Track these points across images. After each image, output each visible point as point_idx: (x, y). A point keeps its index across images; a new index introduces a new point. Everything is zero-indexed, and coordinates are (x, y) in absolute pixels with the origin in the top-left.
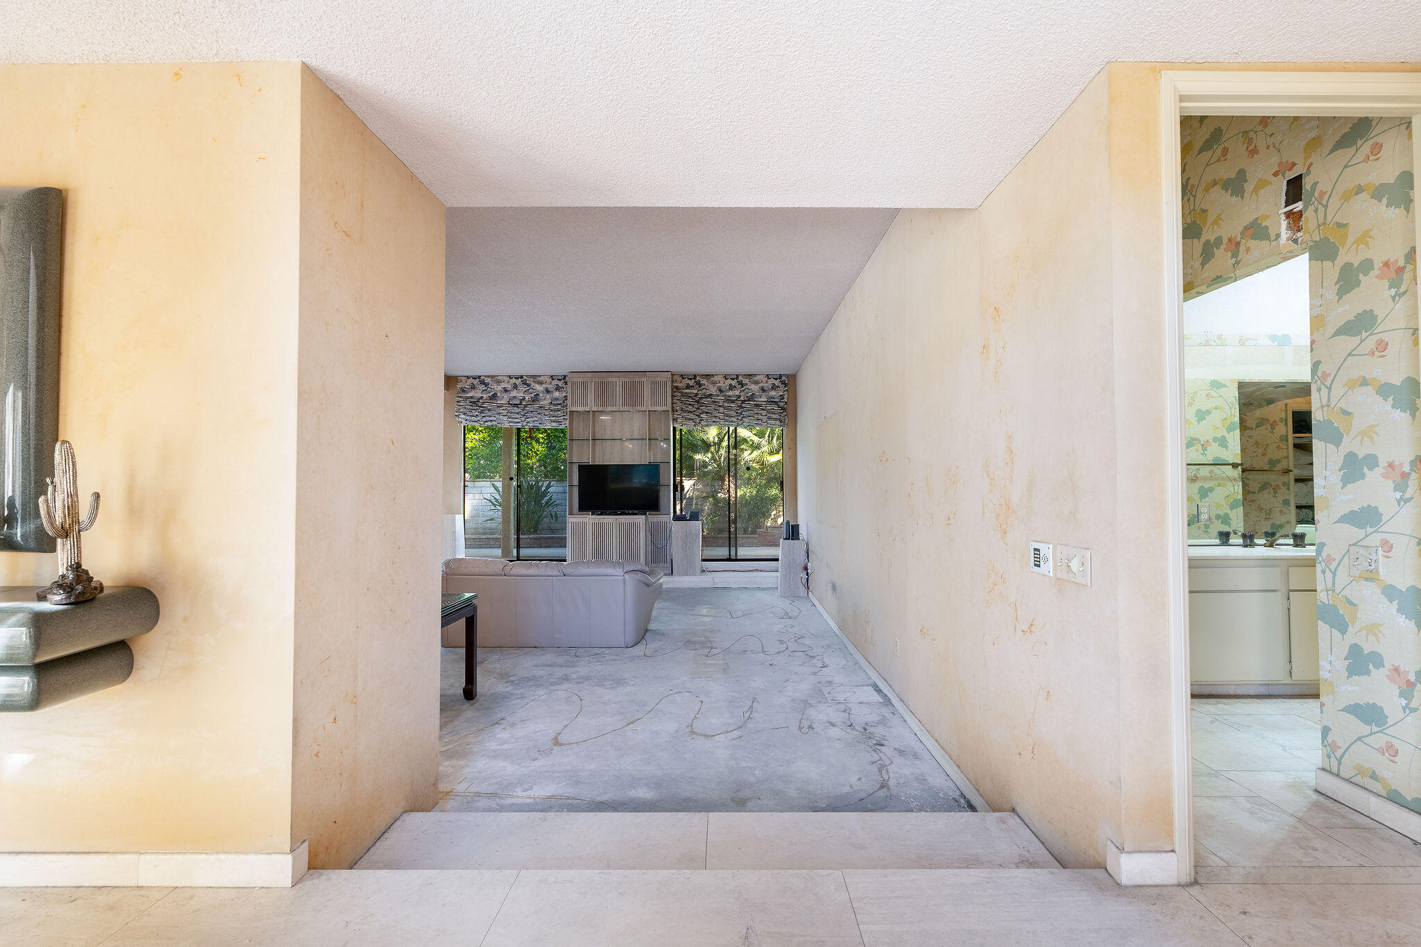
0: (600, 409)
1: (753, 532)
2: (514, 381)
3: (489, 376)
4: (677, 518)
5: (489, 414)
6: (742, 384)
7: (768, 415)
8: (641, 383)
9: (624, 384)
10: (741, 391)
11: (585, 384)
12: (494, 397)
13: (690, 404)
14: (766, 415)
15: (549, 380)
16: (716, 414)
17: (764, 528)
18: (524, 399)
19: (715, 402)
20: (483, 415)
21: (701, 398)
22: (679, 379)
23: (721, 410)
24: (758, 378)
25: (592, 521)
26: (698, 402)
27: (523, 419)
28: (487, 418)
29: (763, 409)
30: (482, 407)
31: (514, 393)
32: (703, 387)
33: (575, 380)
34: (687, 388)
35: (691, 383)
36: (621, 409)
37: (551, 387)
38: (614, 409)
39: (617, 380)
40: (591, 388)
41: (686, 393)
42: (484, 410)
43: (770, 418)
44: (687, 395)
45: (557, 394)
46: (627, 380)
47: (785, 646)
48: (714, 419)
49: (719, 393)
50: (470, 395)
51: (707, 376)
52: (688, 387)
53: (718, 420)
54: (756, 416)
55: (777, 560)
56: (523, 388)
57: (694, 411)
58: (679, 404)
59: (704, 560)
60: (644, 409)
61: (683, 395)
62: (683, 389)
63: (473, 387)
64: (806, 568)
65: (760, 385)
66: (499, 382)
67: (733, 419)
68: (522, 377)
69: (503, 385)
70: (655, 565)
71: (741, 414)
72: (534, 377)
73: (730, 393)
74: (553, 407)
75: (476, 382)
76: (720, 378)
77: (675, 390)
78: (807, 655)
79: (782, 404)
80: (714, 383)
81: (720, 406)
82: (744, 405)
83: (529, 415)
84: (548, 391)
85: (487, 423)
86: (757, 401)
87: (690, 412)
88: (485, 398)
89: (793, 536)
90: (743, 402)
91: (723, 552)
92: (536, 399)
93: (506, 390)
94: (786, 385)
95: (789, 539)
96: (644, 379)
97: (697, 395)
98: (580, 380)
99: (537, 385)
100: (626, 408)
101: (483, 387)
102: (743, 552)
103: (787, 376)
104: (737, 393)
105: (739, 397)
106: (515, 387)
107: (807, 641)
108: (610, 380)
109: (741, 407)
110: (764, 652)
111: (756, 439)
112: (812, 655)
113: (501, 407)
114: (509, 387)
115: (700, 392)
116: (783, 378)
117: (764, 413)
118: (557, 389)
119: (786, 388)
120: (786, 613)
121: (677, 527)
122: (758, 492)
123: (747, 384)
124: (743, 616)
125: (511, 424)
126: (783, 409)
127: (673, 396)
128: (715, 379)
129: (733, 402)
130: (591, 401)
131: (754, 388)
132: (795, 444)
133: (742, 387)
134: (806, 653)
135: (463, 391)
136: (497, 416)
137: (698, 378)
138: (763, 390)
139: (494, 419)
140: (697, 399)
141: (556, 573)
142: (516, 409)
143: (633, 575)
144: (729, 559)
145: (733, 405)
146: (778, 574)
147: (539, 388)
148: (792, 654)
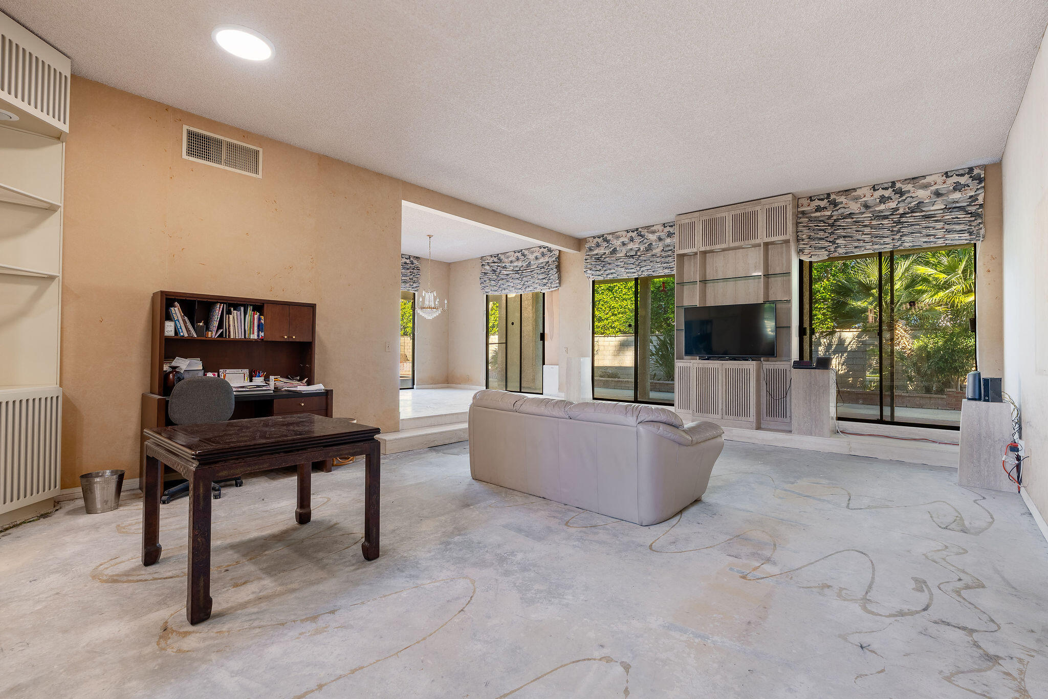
0: (708, 248)
1: (940, 391)
2: (631, 234)
3: (610, 234)
4: (800, 364)
5: (610, 267)
6: (901, 193)
7: (947, 227)
8: (755, 213)
9: (735, 218)
10: (899, 202)
11: (692, 225)
12: (614, 251)
13: (821, 230)
14: (943, 228)
15: (661, 228)
16: (859, 237)
17: (957, 388)
18: (639, 250)
19: (856, 222)
20: (605, 268)
21: (835, 221)
22: (805, 202)
23: (867, 230)
24: (929, 179)
25: (696, 365)
26: (832, 225)
27: (638, 269)
28: (608, 271)
29: (937, 221)
30: (604, 262)
31: (631, 246)
32: (840, 206)
33: (683, 222)
34: (817, 211)
35: (823, 204)
36: (732, 245)
37: (663, 235)
38: (724, 246)
39: (726, 214)
40: (699, 228)
41: (815, 217)
42: (605, 264)
43: (949, 231)
44: (817, 220)
45: (668, 241)
46: (738, 212)
47: (923, 598)
48: (856, 244)
49: (863, 210)
50: (595, 252)
51: (846, 192)
52: (819, 209)
53: (862, 244)
54: (925, 232)
55: (957, 428)
56: (638, 240)
57: (827, 237)
58: (805, 231)
59: (839, 419)
60: (757, 241)
61: (811, 220)
62: (812, 213)
63: (598, 245)
64: (1014, 448)
65: (934, 188)
66: (618, 238)
67: (886, 240)
68: (637, 229)
69: (622, 240)
70: (772, 419)
71: (899, 231)
72: (648, 227)
73: (882, 207)
74: (664, 254)
75: (600, 240)
76: (867, 191)
77: (800, 216)
78: (976, 645)
79: (972, 209)
80: (856, 199)
81: (865, 226)
82: (903, 220)
83: (643, 264)
84: (660, 239)
85: (609, 276)
86: (927, 211)
87: (822, 239)
88: (607, 253)
89: (987, 394)
90: (902, 215)
91: (873, 411)
92: (649, 248)
93: (624, 244)
94: (980, 180)
95: (980, 399)
96: (758, 208)
97: (831, 216)
98: (687, 221)
99: (650, 235)
100: (737, 244)
101: (605, 244)
102: (901, 413)
103: (984, 167)
104: (893, 205)
105: (897, 209)
106: (632, 240)
107: (987, 600)
108: (718, 216)
109: (899, 222)
110: (865, 601)
111: (942, 277)
112: (992, 651)
113: (618, 259)
114: (626, 240)
115: (835, 213)
116: (976, 172)
117: (939, 225)
118: (668, 236)
119: (983, 185)
120: (959, 519)
121: (798, 376)
122: (946, 342)
123: (909, 191)
124: (869, 507)
125: (629, 275)
126: (975, 215)
127: (797, 224)
128: (859, 192)
129: (886, 217)
130: (698, 242)
131: (922, 194)
132: (1001, 265)
133: (900, 197)
134: (976, 636)
135: (591, 250)
136: (616, 268)
137: (832, 197)
138: (938, 194)
139: (613, 271)
140: (831, 222)
141: (562, 414)
142: (631, 259)
143: (652, 428)
144: (881, 421)
145: (885, 222)
146: (957, 449)
147: (653, 237)
148: (933, 629)
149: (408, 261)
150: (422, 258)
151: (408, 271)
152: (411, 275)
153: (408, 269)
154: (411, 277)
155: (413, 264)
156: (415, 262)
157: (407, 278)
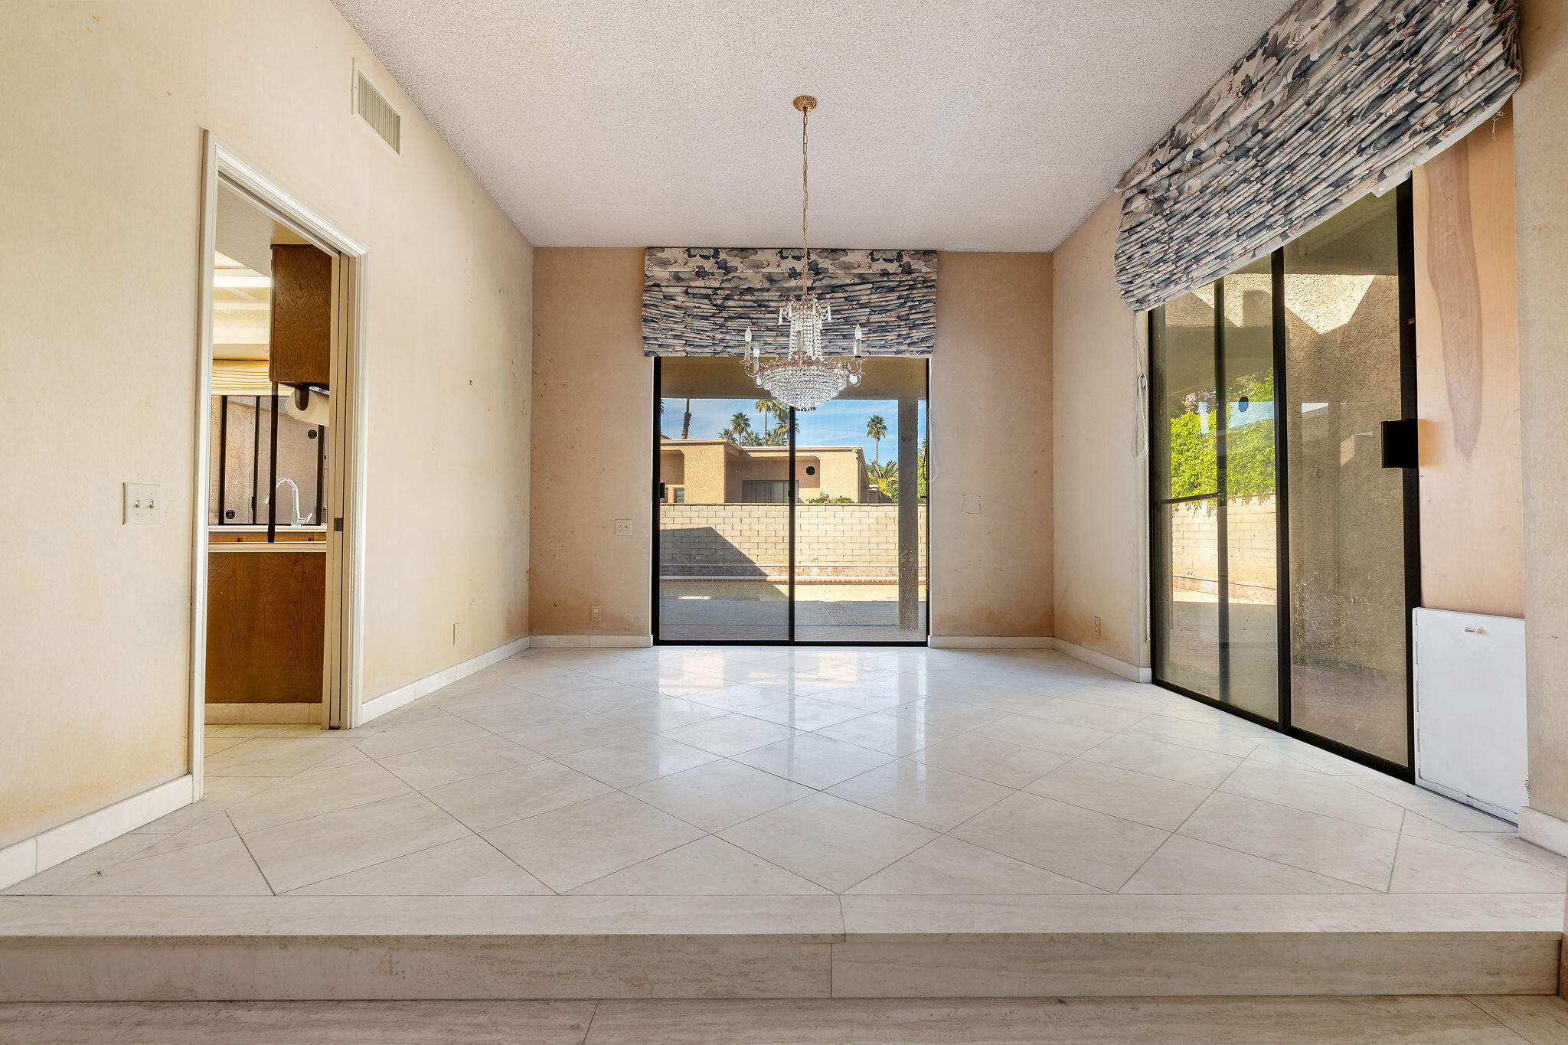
149: (892, 267)
150: (941, 252)
151: (893, 296)
152: (901, 305)
153: (891, 290)
154: (904, 311)
155: (909, 273)
156: (918, 265)
157: (891, 317)
